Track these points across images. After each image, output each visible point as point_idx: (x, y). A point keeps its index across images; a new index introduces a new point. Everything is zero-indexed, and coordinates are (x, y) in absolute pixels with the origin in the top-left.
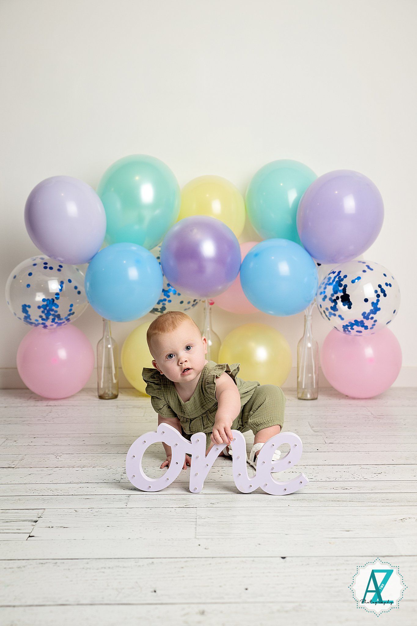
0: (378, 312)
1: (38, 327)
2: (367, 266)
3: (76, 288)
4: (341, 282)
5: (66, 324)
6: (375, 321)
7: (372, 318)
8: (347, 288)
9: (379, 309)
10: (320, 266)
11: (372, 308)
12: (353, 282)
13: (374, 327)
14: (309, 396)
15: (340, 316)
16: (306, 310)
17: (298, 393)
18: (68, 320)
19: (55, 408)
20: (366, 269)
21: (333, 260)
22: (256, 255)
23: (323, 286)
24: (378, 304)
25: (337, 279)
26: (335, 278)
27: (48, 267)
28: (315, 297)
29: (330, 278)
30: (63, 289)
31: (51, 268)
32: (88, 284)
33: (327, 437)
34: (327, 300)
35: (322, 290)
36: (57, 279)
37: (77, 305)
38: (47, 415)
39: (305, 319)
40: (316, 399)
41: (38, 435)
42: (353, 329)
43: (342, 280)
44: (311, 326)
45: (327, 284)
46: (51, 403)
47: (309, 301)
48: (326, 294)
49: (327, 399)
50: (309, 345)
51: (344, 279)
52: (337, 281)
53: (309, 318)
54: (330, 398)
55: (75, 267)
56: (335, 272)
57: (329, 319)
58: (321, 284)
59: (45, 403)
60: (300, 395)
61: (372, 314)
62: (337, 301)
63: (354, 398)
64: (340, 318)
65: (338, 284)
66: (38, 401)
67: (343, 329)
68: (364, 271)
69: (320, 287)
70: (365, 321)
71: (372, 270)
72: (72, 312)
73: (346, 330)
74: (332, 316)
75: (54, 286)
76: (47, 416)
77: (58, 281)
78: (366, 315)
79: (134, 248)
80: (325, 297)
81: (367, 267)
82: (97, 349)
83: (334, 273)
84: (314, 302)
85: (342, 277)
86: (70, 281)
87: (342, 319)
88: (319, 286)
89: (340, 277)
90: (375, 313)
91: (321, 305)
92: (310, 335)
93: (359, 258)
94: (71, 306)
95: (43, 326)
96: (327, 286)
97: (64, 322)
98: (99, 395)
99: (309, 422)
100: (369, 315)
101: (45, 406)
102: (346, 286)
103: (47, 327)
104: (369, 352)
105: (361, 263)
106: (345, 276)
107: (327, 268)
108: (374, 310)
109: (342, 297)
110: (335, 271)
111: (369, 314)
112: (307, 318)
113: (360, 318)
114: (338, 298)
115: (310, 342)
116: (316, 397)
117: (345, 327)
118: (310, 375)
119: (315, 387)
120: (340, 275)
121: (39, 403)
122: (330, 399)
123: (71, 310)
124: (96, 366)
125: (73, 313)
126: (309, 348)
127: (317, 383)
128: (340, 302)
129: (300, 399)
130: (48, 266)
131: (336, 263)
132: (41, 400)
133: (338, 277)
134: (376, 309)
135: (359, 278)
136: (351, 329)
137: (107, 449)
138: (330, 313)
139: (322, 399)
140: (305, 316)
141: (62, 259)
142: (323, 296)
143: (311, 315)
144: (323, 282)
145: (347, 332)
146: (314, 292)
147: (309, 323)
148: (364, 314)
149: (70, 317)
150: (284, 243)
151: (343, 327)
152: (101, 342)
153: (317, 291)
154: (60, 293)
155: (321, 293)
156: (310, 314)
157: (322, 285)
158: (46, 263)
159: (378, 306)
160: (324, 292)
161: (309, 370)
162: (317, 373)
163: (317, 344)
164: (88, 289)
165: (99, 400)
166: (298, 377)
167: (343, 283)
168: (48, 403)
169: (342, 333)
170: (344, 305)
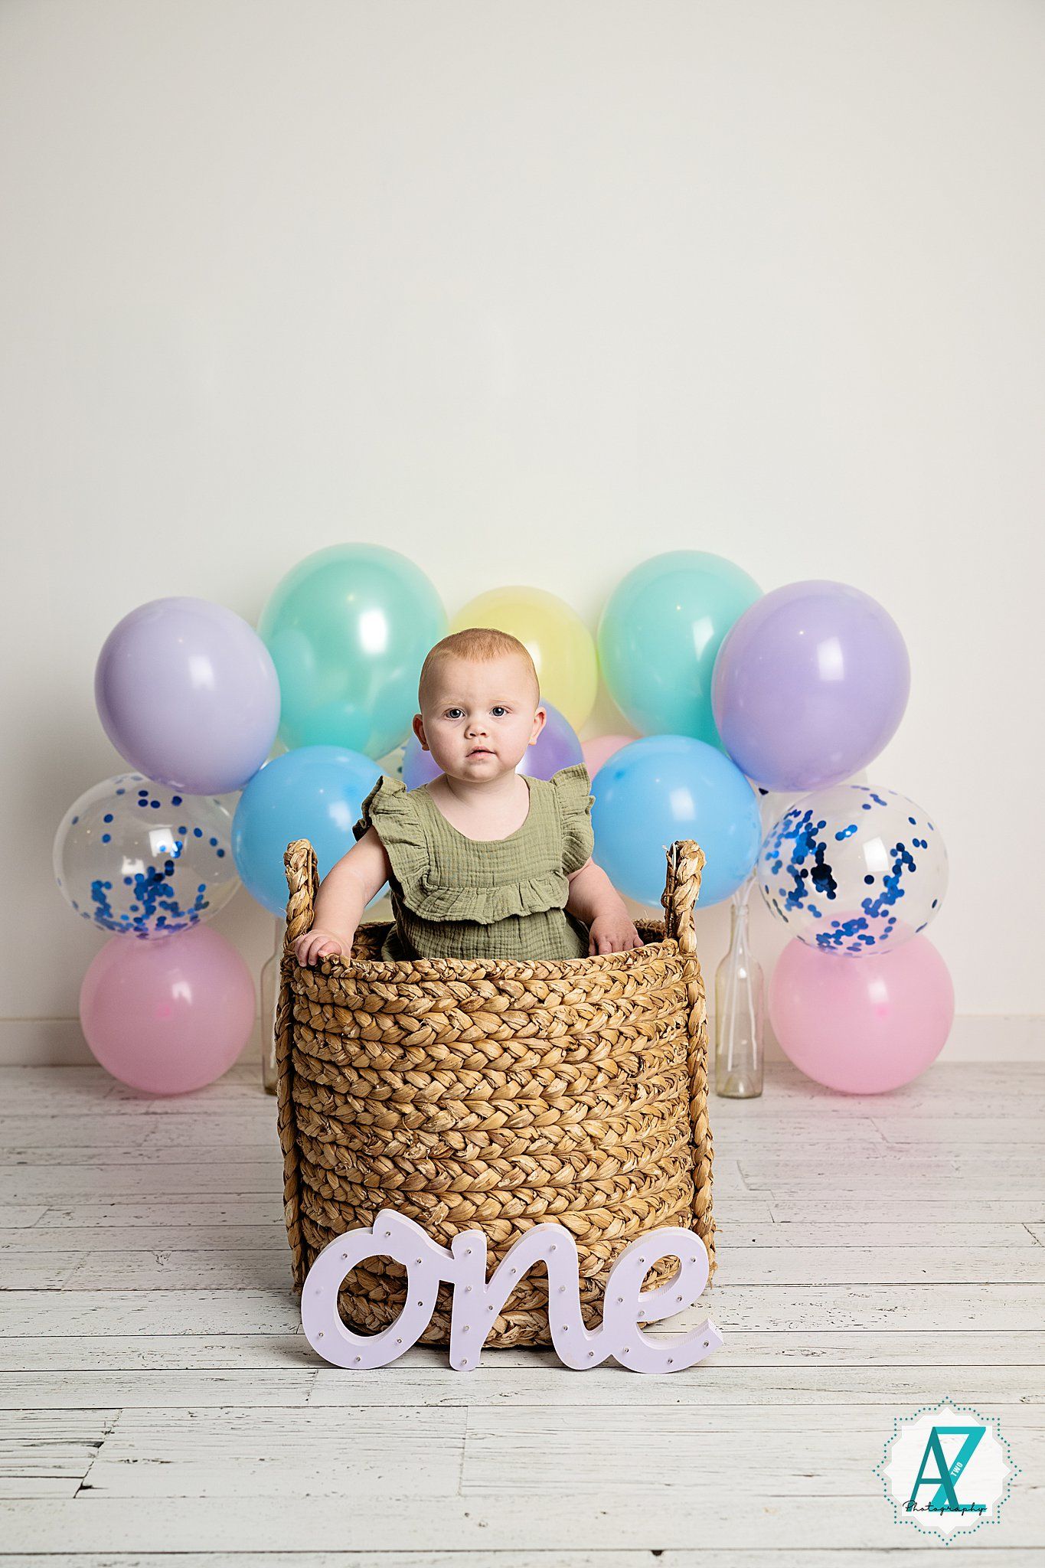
0: (898, 900)
1: (128, 934)
2: (872, 795)
3: (214, 842)
4: (813, 838)
5: (190, 928)
6: (893, 920)
7: (885, 914)
8: (825, 852)
9: (901, 893)
10: (766, 795)
11: (886, 890)
12: (840, 837)
13: (889, 934)
14: (742, 1090)
15: (812, 908)
16: (736, 897)
17: (717, 1082)
18: (194, 918)
19: (165, 1119)
20: (871, 801)
21: (794, 784)
22: (619, 775)
23: (774, 840)
24: (898, 882)
25: (802, 830)
26: (799, 825)
27: (150, 802)
28: (756, 867)
29: (788, 824)
30: (181, 851)
31: (156, 804)
32: (239, 839)
33: (777, 1206)
34: (783, 870)
35: (771, 849)
36: (170, 828)
37: (216, 884)
38: (145, 1141)
39: (733, 913)
40: (759, 1095)
41: (121, 1195)
42: (841, 943)
43: (815, 832)
44: (747, 929)
45: (781, 836)
46: (158, 1106)
47: (741, 878)
48: (780, 858)
49: (782, 1097)
50: (743, 973)
51: (819, 830)
52: (803, 833)
53: (742, 912)
54: (790, 1093)
55: (210, 799)
56: (800, 812)
57: (786, 920)
58: (768, 836)
59: (143, 1106)
60: (721, 1087)
61: (886, 903)
62: (803, 879)
63: (844, 1094)
64: (811, 913)
65: (804, 842)
66: (128, 1099)
67: (817, 942)
68: (866, 807)
69: (766, 843)
70: (869, 919)
71: (884, 804)
72: (203, 901)
73: (825, 945)
74: (794, 908)
75: (162, 841)
76: (145, 1143)
77: (173, 830)
78: (871, 906)
79: (343, 759)
80: (779, 864)
81: (872, 799)
82: (262, 981)
83: (796, 814)
84: (753, 875)
85: (815, 826)
86: (198, 833)
87: (818, 915)
88: (763, 841)
89: (811, 824)
90: (892, 902)
91: (766, 887)
92: (743, 952)
93: (855, 779)
94: (202, 888)
95: (138, 933)
96: (783, 840)
97: (186, 925)
98: (267, 1086)
99: (738, 1162)
100: (879, 907)
101: (142, 1114)
102: (823, 846)
103: (147, 937)
104: (878, 990)
105: (859, 790)
106: (822, 824)
107: (782, 802)
108: (889, 895)
109: (813, 871)
110: (798, 810)
111: (878, 903)
112: (736, 911)
113: (859, 913)
114: (804, 873)
115: (744, 966)
116: (757, 1091)
117: (822, 939)
118: (744, 1042)
119: (755, 1067)
120: (810, 821)
121: (129, 1107)
122: (790, 1096)
123: (200, 898)
124: (259, 1014)
125: (207, 904)
126: (744, 980)
127: (762, 1061)
128: (809, 882)
129: (721, 1095)
130: (149, 799)
131: (803, 790)
132: (135, 1098)
133: (804, 824)
134: (893, 892)
135: (853, 828)
136: (835, 942)
137: (273, 1237)
138: (788, 907)
139: (774, 1097)
140: (733, 906)
141: (180, 785)
142: (772, 862)
143: (747, 905)
144: (773, 831)
145: (827, 950)
146: (752, 854)
147: (741, 923)
148: (866, 903)
149: (201, 912)
150: (683, 745)
151: (817, 939)
152: (270, 965)
153: (760, 853)
154: (174, 861)
155: (769, 856)
156: (745, 902)
157: (769, 839)
158: (143, 793)
159: (899, 886)
160: (777, 854)
161: (743, 1030)
162: (761, 1037)
163: (761, 971)
164: (238, 850)
165: (265, 1099)
166: (717, 1046)
167: (818, 839)
168: (149, 1107)
169: (815, 951)
170: (820, 891)
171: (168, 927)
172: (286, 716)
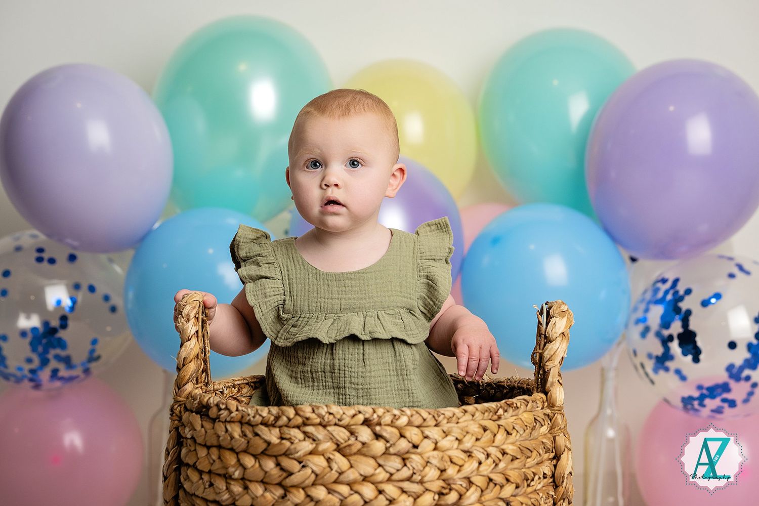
1: (22, 384)
2: (737, 264)
3: (107, 298)
4: (680, 305)
5: (82, 380)
6: (755, 385)
7: (748, 378)
8: (691, 318)
10: (636, 263)
11: (750, 356)
12: (705, 303)
13: (752, 398)
15: (678, 372)
16: (606, 359)
18: (87, 371)
20: (736, 271)
21: (663, 252)
22: (496, 241)
23: (642, 307)
25: (669, 297)
26: (666, 292)
27: (46, 258)
28: (625, 331)
29: (656, 290)
30: (76, 306)
31: (52, 261)
32: (131, 295)
34: (651, 336)
35: (640, 314)
36: (65, 284)
37: (108, 339)
39: (603, 376)
42: (704, 406)
43: (681, 299)
44: (616, 392)
45: (649, 302)
47: (611, 340)
48: (649, 323)
50: (611, 433)
51: (687, 297)
52: (670, 301)
53: (611, 375)
55: (103, 257)
56: (669, 280)
57: (652, 382)
58: (638, 302)
61: (750, 368)
62: (670, 344)
64: (678, 377)
65: (671, 308)
67: (683, 405)
68: (731, 276)
69: (635, 309)
70: (733, 383)
71: (748, 273)
72: (96, 355)
73: (690, 407)
74: (662, 372)
77: (67, 286)
78: (735, 371)
80: (647, 330)
81: (737, 268)
82: (150, 432)
83: (664, 281)
84: (622, 340)
85: (681, 292)
86: (92, 289)
87: (683, 378)
88: (632, 306)
89: (678, 292)
90: (754, 368)
91: (634, 351)
92: (612, 412)
94: (94, 342)
95: (32, 384)
96: (652, 306)
97: (78, 377)
100: (743, 372)
102: (689, 313)
103: (41, 388)
105: (726, 259)
106: (688, 292)
107: (651, 270)
108: (751, 361)
109: (680, 336)
110: (667, 278)
111: (742, 369)
112: (606, 374)
113: (722, 377)
114: (671, 338)
115: (612, 427)
117: (687, 402)
118: (612, 500)
120: (678, 288)
123: (92, 351)
125: (98, 358)
126: (611, 441)
128: (675, 347)
130: (46, 256)
131: (672, 258)
133: (672, 291)
134: (756, 358)
135: (717, 296)
136: (699, 404)
138: (656, 370)
140: (603, 370)
141: (76, 243)
142: (641, 327)
143: (616, 370)
144: (642, 298)
145: (691, 412)
146: (621, 319)
147: (610, 385)
148: (730, 368)
149: (93, 366)
150: (557, 214)
151: (683, 402)
152: (158, 417)
153: (629, 318)
154: (69, 315)
155: (638, 321)
156: (615, 364)
157: (639, 305)
158: (40, 250)
160: (644, 320)
161: (611, 488)
162: (628, 494)
163: (629, 432)
164: (130, 306)
167: (684, 305)
169: (680, 414)
170: (685, 354)
171: (62, 379)
172: (177, 180)
